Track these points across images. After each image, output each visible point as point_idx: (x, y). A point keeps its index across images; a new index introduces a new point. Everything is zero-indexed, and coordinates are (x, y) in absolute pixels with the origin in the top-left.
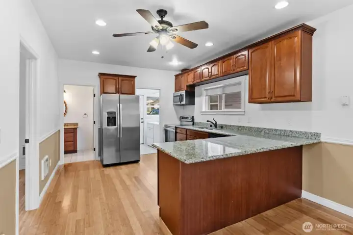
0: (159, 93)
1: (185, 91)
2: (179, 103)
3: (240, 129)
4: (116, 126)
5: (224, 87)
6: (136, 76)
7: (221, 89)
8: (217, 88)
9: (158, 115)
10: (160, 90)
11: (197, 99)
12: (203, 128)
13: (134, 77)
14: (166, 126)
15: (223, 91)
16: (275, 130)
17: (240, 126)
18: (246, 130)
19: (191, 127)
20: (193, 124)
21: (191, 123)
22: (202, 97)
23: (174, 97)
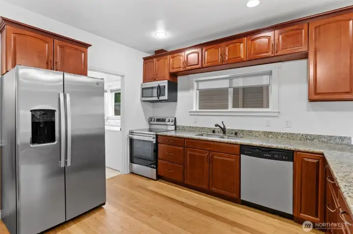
0: (120, 82)
1: (166, 81)
2: (156, 99)
3: (270, 136)
4: (56, 143)
5: (231, 79)
6: (90, 45)
7: (228, 81)
8: (218, 80)
9: (120, 116)
10: (123, 76)
11: (180, 94)
12: (202, 135)
13: (87, 46)
14: (132, 133)
15: (231, 83)
16: (340, 138)
17: (271, 133)
18: (282, 137)
19: (173, 134)
20: (176, 129)
21: (173, 128)
22: (191, 91)
23: (143, 89)
